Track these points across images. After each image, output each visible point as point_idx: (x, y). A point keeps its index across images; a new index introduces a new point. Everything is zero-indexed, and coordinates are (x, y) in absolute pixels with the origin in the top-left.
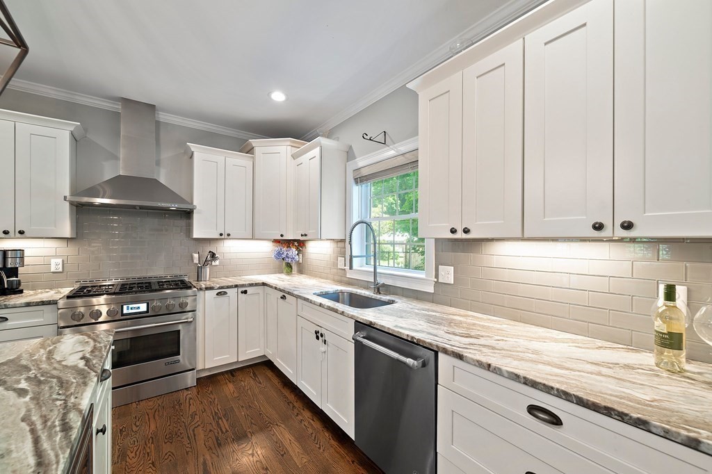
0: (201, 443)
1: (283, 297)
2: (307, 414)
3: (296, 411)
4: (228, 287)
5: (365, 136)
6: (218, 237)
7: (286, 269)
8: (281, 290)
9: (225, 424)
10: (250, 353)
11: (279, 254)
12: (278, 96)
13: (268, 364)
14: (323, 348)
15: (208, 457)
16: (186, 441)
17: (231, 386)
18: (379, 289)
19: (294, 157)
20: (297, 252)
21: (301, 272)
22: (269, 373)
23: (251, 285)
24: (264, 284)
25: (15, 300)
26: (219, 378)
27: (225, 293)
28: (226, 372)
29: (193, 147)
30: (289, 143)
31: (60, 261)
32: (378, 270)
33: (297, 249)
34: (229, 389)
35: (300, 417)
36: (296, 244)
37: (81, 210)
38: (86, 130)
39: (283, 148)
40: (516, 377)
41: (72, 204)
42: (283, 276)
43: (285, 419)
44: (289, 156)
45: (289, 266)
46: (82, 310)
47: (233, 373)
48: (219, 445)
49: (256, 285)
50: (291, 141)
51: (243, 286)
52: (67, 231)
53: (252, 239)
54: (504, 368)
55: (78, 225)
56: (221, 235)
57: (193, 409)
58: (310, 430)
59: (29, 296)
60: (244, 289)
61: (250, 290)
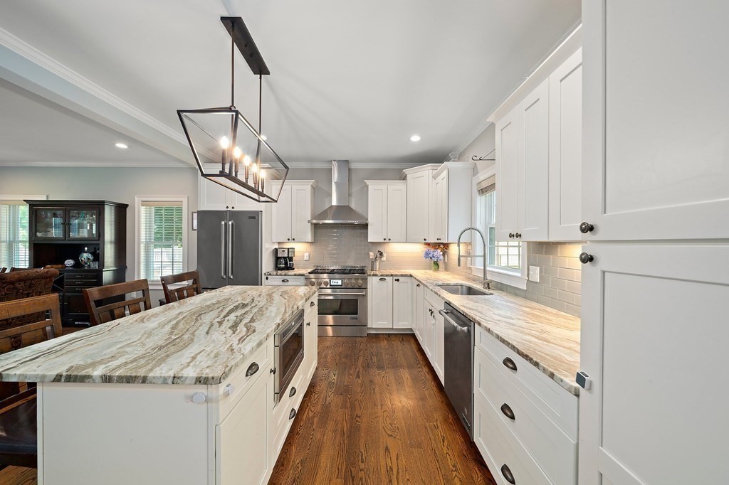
0: (360, 363)
1: (418, 285)
2: (425, 370)
3: (419, 365)
4: (387, 276)
5: (474, 158)
6: (383, 241)
7: (434, 267)
8: (418, 280)
9: (375, 359)
10: (402, 324)
11: (427, 254)
12: (415, 138)
13: (413, 336)
14: (433, 322)
15: (361, 370)
16: (353, 360)
17: (386, 342)
18: (488, 285)
19: (435, 177)
20: (441, 253)
21: (446, 269)
22: (412, 341)
23: (402, 275)
24: (411, 276)
25: (291, 272)
26: (381, 336)
27: (385, 279)
28: (386, 334)
29: (367, 182)
30: (430, 168)
31: (307, 254)
32: (488, 268)
33: (442, 250)
34: (384, 344)
35: (420, 369)
36: (442, 246)
37: (316, 227)
38: (317, 182)
39: (426, 170)
40: (498, 337)
41: (312, 224)
42: (431, 272)
43: (410, 367)
44: (431, 176)
45: (436, 264)
46: (313, 280)
47: (390, 336)
48: (368, 367)
49: (406, 276)
50: (433, 166)
51: (396, 275)
52: (309, 238)
53: (406, 242)
54: (495, 331)
55: (315, 235)
56: (385, 239)
57: (361, 347)
58: (423, 378)
59: (296, 271)
60: (397, 278)
61: (401, 279)
